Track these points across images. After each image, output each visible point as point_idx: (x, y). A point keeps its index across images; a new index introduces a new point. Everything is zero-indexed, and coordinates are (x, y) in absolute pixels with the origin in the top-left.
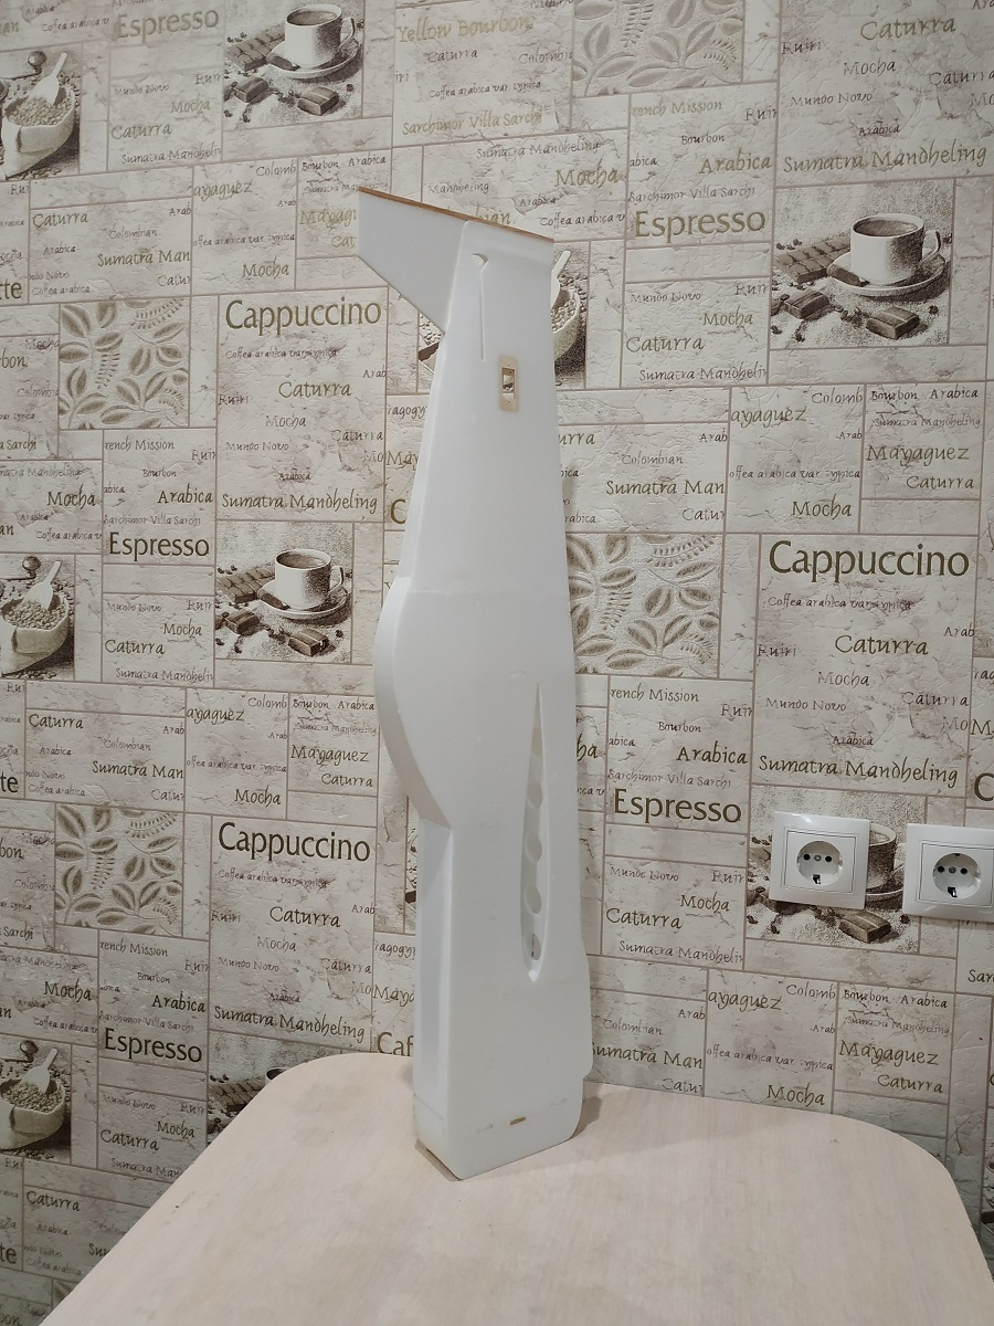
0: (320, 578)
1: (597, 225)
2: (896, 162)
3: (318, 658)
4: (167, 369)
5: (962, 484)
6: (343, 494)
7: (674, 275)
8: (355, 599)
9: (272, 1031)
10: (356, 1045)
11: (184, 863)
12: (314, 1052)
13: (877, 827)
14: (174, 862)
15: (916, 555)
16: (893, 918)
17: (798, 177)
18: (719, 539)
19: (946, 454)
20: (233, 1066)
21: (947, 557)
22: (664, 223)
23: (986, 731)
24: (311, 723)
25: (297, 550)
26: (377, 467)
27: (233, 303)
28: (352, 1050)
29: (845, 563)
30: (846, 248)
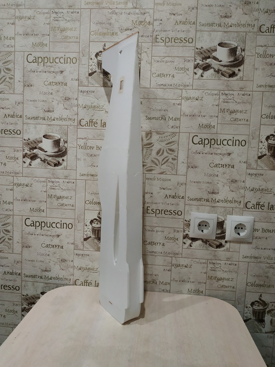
0: (57, 143)
1: (144, 38)
2: (230, 26)
3: (56, 168)
4: (7, 75)
5: (245, 121)
6: (64, 117)
7: (166, 55)
8: (68, 149)
9: (42, 280)
10: (68, 283)
11: (13, 231)
12: (55, 286)
13: (219, 217)
14: (10, 230)
15: (232, 140)
16: (223, 242)
17: (203, 28)
18: (178, 134)
19: (241, 112)
20: (30, 291)
21: (240, 141)
22: (164, 39)
23: (249, 190)
24: (54, 188)
25: (49, 134)
26: (75, 109)
27: (29, 55)
28: (67, 285)
29: (213, 142)
30: (216, 50)
